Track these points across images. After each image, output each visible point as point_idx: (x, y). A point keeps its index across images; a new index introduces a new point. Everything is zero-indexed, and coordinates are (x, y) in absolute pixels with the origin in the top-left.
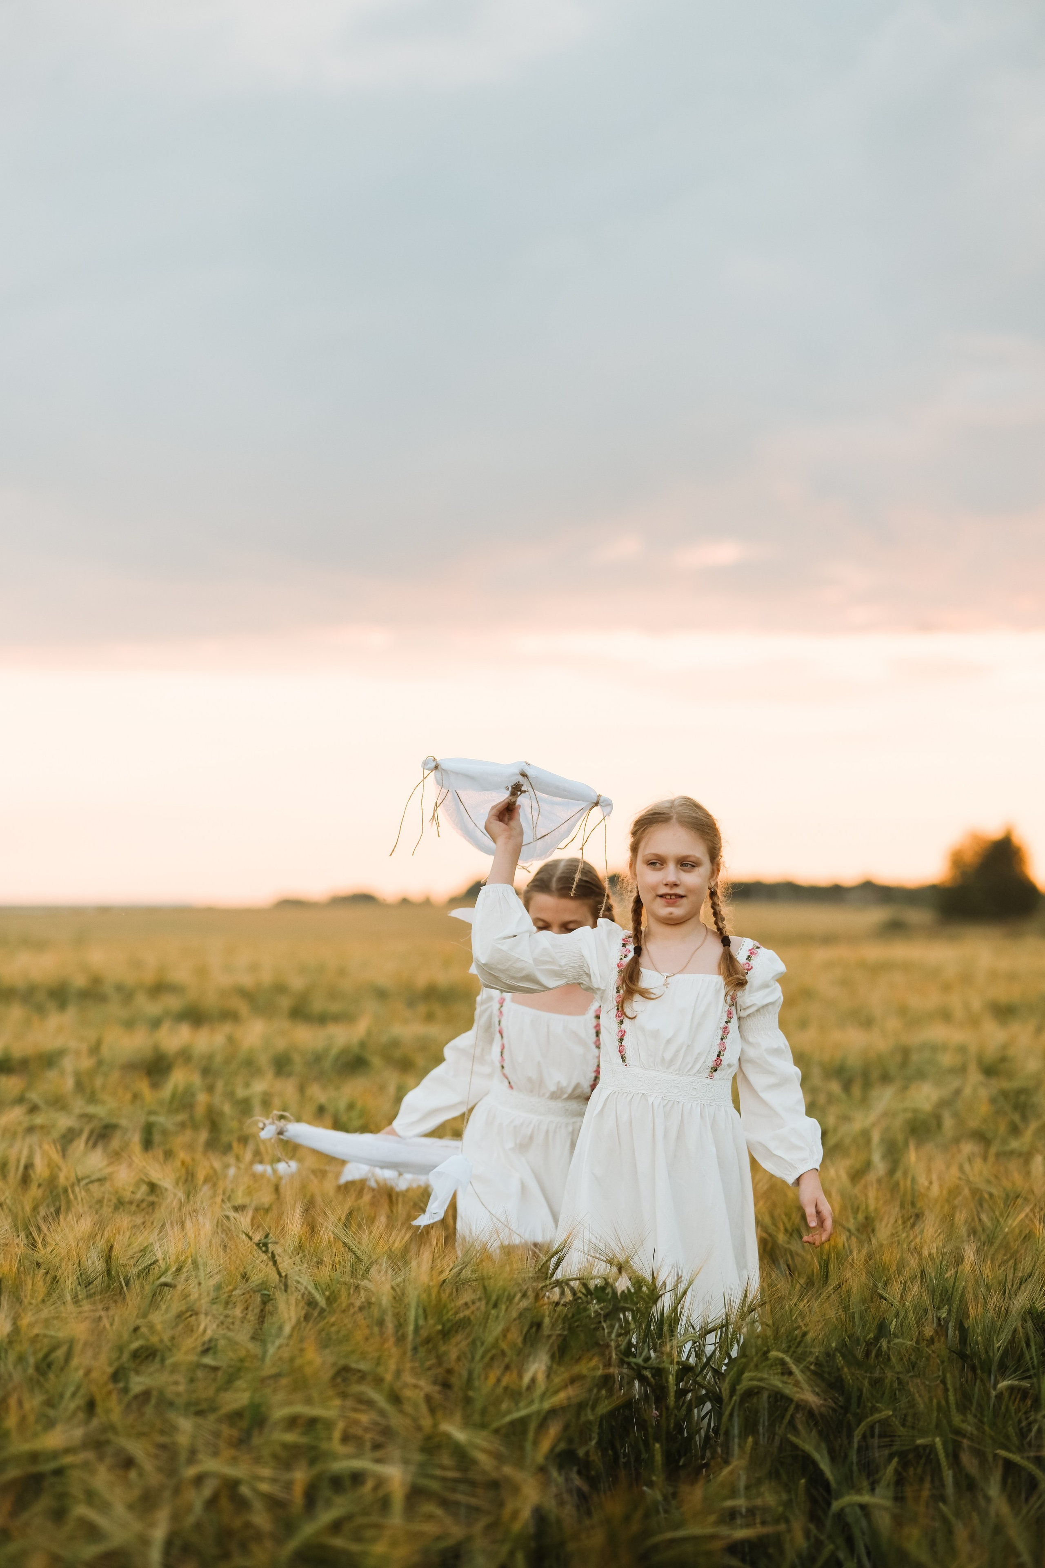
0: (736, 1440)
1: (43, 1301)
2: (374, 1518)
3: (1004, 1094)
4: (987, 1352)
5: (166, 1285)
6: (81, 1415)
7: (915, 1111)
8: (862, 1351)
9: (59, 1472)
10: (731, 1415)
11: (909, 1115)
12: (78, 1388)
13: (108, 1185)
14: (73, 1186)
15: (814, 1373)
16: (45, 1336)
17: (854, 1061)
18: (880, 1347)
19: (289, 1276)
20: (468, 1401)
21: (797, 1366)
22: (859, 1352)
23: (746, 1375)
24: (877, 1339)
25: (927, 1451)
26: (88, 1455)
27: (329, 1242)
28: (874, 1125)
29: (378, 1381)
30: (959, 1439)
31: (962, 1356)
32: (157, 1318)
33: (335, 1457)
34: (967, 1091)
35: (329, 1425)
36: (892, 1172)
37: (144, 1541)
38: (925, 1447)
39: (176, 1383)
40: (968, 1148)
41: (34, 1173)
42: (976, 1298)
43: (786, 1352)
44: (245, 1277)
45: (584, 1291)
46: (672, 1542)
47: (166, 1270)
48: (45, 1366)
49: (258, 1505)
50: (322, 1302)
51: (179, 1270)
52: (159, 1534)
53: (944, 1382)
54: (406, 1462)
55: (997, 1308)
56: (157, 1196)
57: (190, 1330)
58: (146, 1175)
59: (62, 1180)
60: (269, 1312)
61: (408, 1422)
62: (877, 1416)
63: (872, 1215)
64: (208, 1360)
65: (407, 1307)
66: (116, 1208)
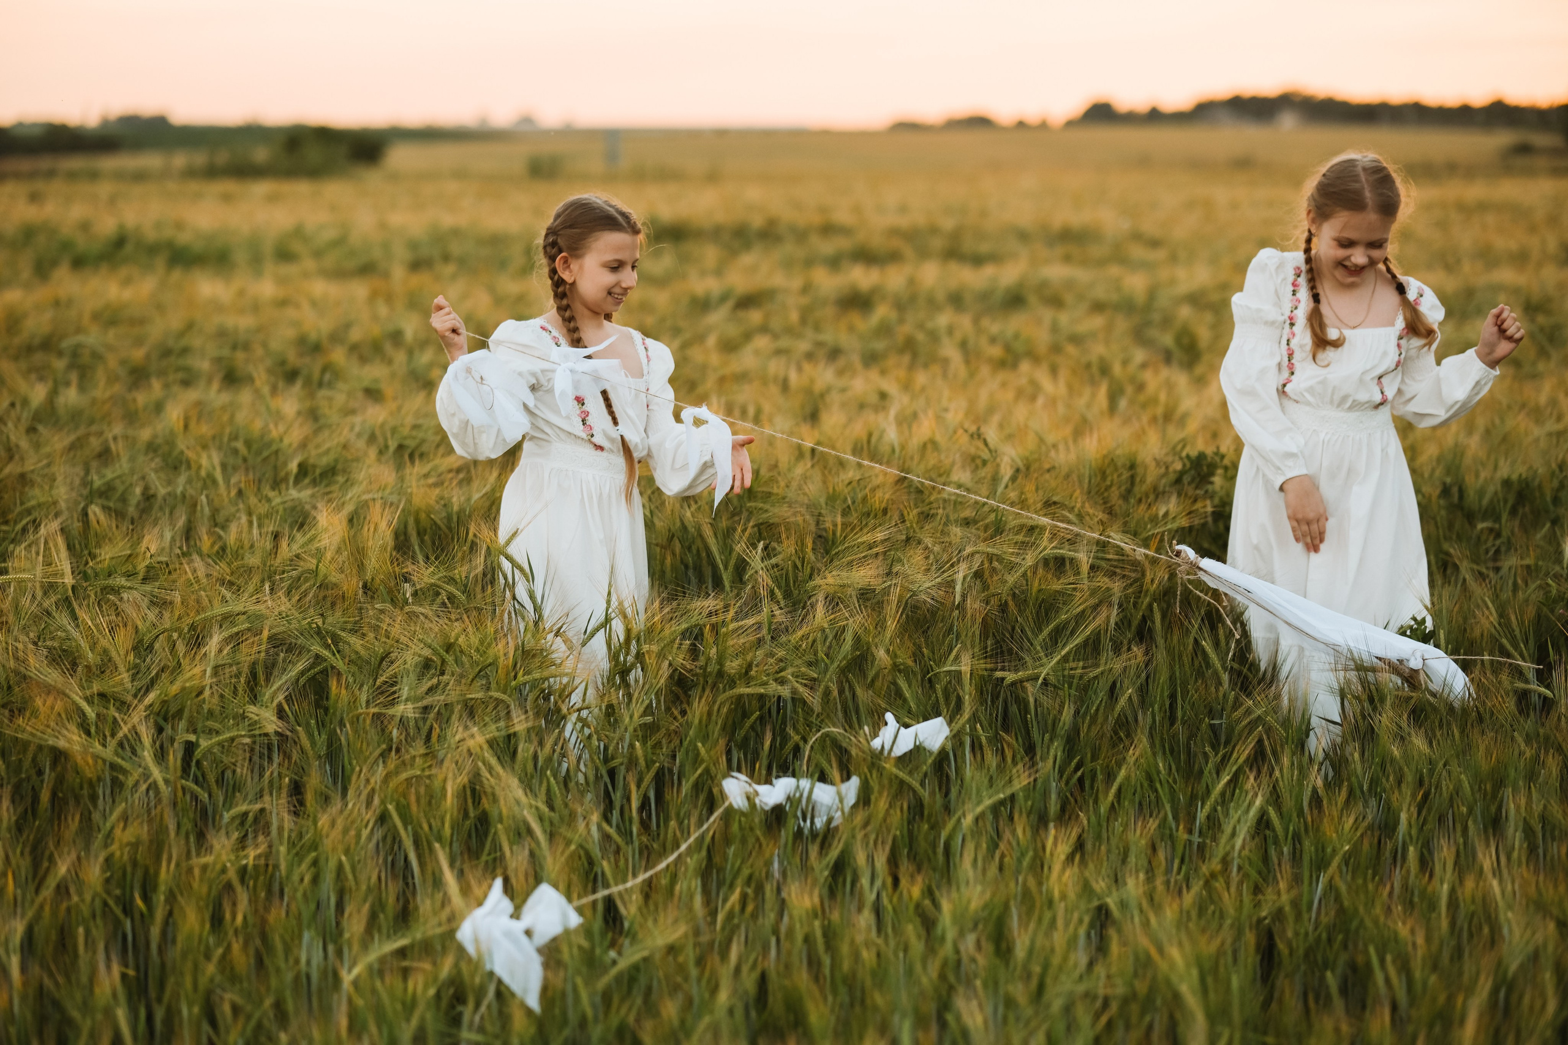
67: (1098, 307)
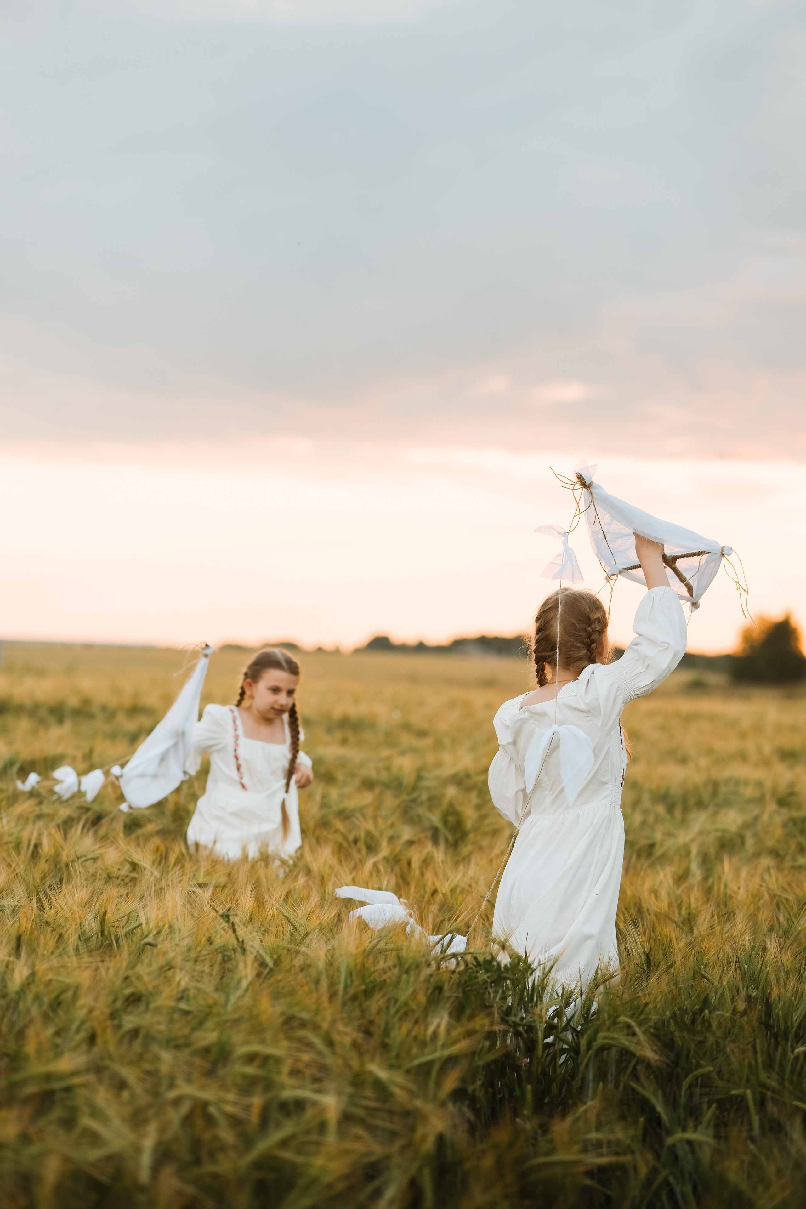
0: (591, 1084)
1: (52, 953)
2: (314, 1137)
3: (794, 821)
4: (786, 1023)
5: (150, 944)
6: (84, 1047)
7: (724, 831)
8: (689, 1018)
9: (68, 1090)
10: (587, 1065)
11: (719, 834)
12: (83, 1023)
13: (99, 862)
14: (73, 861)
15: (654, 1035)
16: (57, 981)
17: (675, 790)
18: (704, 1017)
19: (245, 941)
20: (385, 1046)
21: (640, 1029)
22: (687, 1019)
23: (601, 1035)
24: (702, 1010)
25: (739, 1100)
26: (91, 1078)
27: (273, 915)
28: (692, 840)
29: (316, 1027)
30: (764, 1091)
31: (768, 1027)
32: (141, 969)
33: (283, 1087)
34: (765, 817)
35: (278, 1061)
36: (706, 878)
37: (138, 1150)
38: (737, 1096)
39: (159, 1023)
40: (766, 861)
41: (42, 850)
42: (778, 980)
43: (632, 1017)
44: (210, 941)
45: (474, 963)
46: (544, 1165)
47: (149, 933)
48: (56, 1004)
49: (223, 1123)
50: (270, 963)
51: (159, 933)
52: (149, 1143)
53: (754, 1047)
54: (339, 1093)
55: (795, 989)
56: (138, 873)
57: (168, 981)
58: (129, 856)
59: (64, 858)
60: (228, 969)
61: (340, 1061)
62: (700, 1071)
63: (694, 911)
64: (183, 1006)
65: (338, 969)
66: (106, 882)
67: (368, 785)
